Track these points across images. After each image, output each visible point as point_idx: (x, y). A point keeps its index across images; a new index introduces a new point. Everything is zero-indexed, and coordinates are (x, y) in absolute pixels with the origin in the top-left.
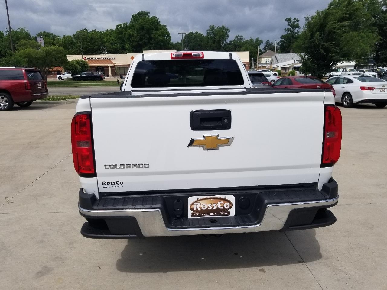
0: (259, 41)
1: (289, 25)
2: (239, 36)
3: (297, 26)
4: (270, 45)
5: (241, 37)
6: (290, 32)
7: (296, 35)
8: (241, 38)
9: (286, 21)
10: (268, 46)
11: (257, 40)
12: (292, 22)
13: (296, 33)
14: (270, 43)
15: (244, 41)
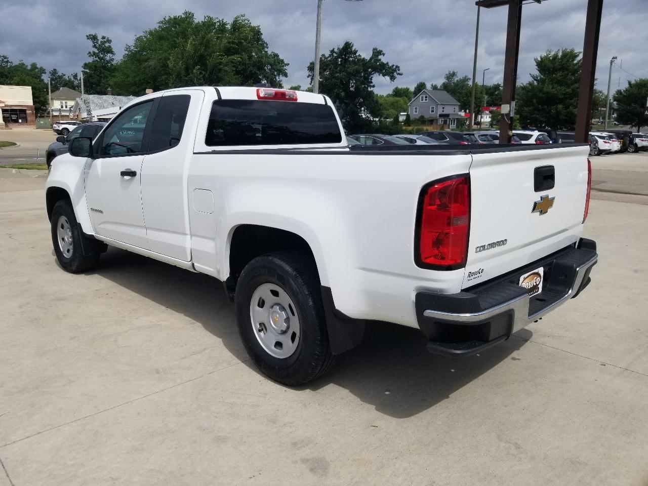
0: (37, 68)
1: (95, 46)
3: (109, 50)
4: (60, 77)
5: (6, 58)
6: (97, 59)
7: (110, 64)
8: (6, 60)
9: (88, 39)
10: (56, 79)
11: (34, 66)
12: (99, 43)
13: (108, 62)
14: (60, 74)
15: (11, 67)
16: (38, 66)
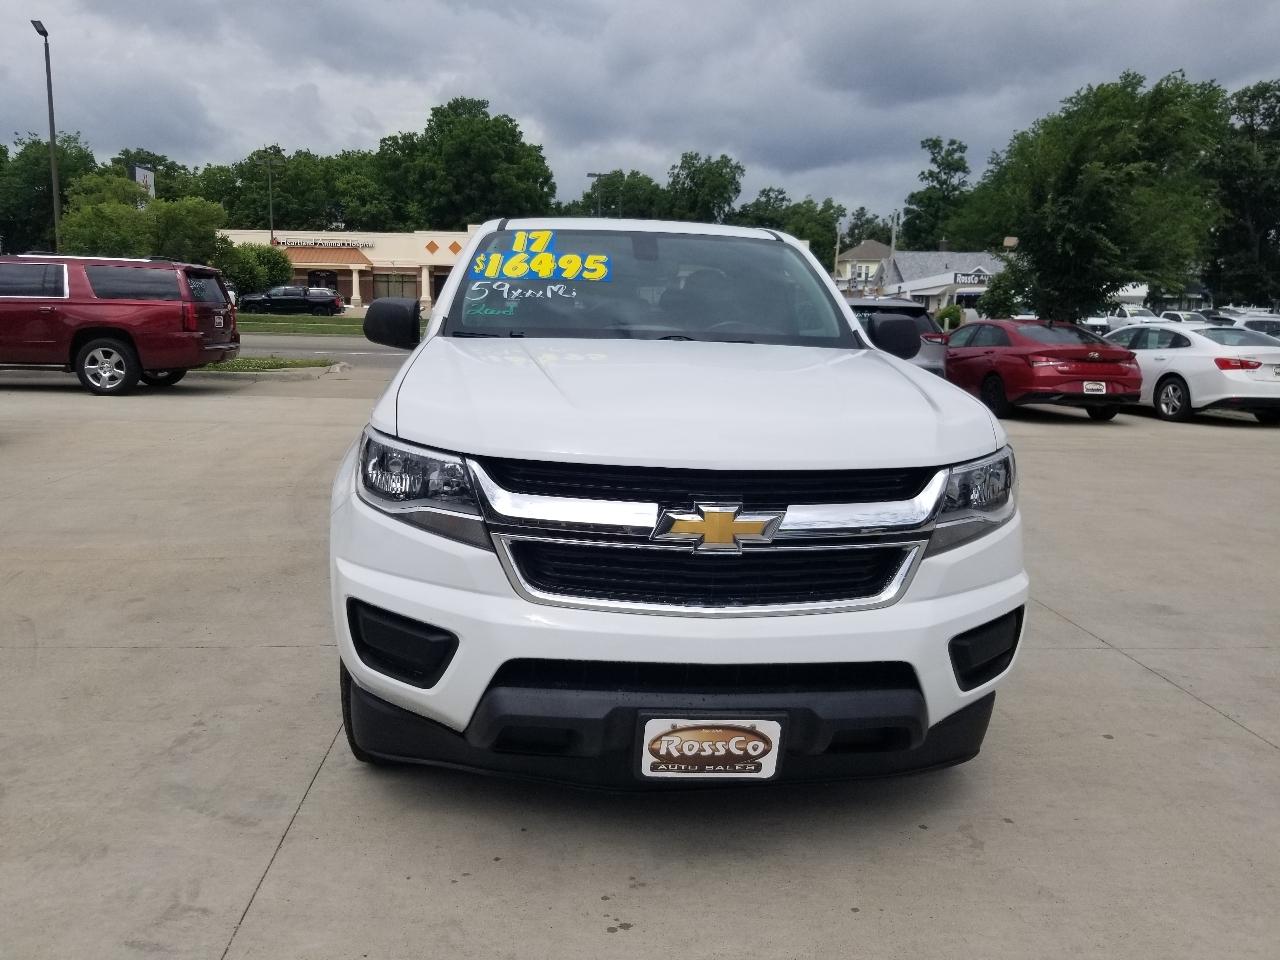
0: (833, 207)
1: (934, 160)
2: (773, 190)
3: (960, 167)
4: (869, 221)
5: (781, 192)
6: (935, 183)
7: (957, 192)
8: (780, 197)
9: (924, 147)
10: (862, 225)
11: (828, 204)
12: (943, 154)
13: (955, 188)
14: (869, 215)
15: (788, 208)
16: (835, 204)
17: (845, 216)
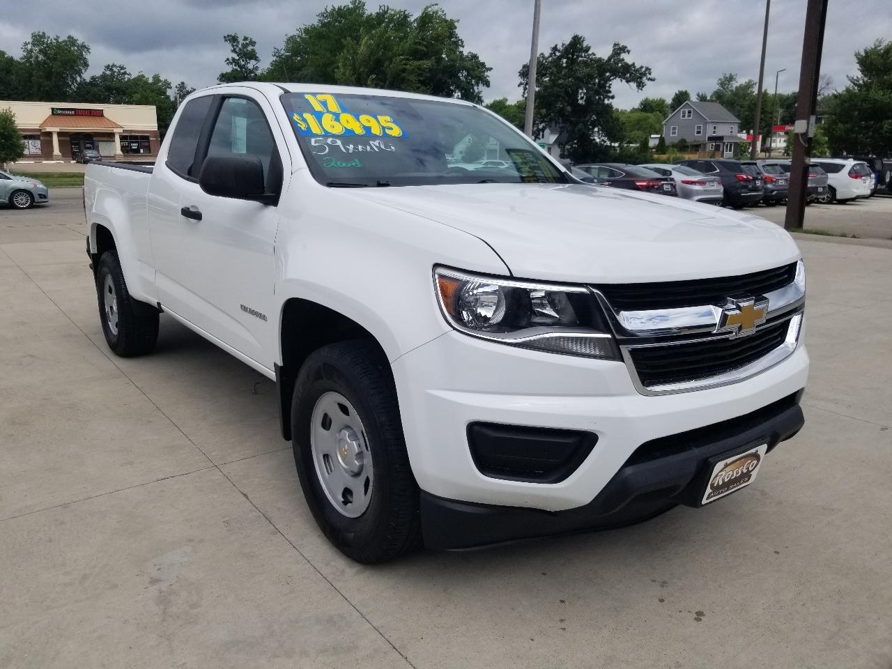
0: (161, 81)
1: (234, 51)
2: (116, 66)
3: (252, 56)
5: (122, 68)
6: (237, 67)
7: (253, 75)
8: (122, 71)
9: (226, 40)
10: (184, 95)
11: (156, 78)
13: (251, 71)
14: (189, 89)
15: (129, 80)
16: (162, 78)
17: (171, 88)
